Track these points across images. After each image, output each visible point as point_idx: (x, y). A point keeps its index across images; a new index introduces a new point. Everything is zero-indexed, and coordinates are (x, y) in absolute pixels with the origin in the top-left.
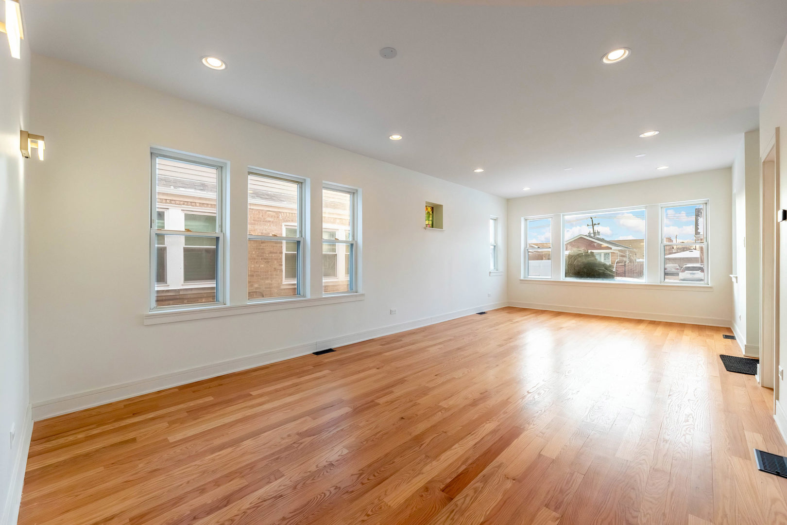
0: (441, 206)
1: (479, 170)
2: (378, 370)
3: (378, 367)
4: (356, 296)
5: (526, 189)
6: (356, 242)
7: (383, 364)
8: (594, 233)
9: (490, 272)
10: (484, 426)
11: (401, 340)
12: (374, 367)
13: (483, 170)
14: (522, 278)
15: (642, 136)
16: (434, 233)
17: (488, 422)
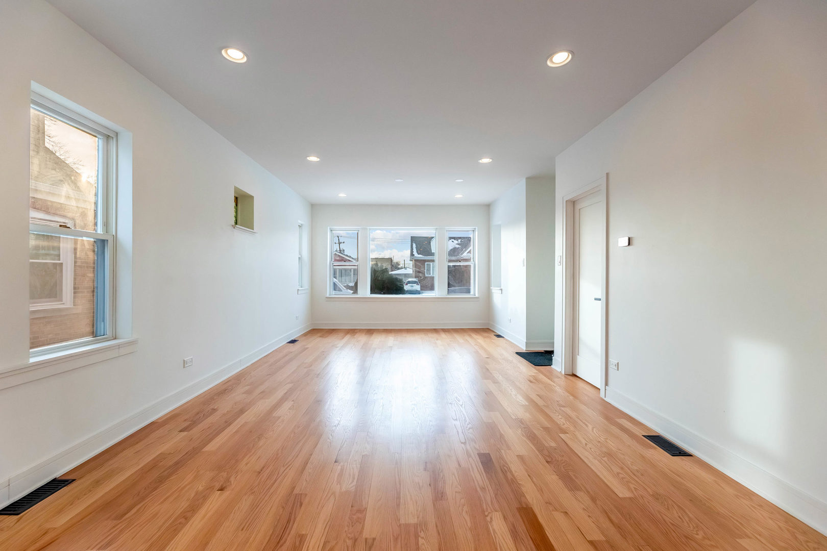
0: (252, 197)
1: (313, 159)
2: (226, 493)
3: (218, 486)
4: (119, 346)
5: (342, 195)
6: (115, 238)
7: (224, 474)
8: (340, 250)
9: (298, 290)
10: (494, 530)
11: (214, 410)
12: (210, 489)
13: (318, 160)
14: (328, 296)
15: (480, 161)
16: (241, 236)
17: (488, 519)
